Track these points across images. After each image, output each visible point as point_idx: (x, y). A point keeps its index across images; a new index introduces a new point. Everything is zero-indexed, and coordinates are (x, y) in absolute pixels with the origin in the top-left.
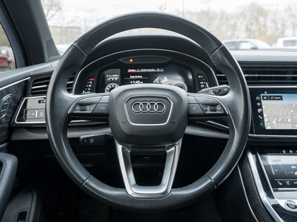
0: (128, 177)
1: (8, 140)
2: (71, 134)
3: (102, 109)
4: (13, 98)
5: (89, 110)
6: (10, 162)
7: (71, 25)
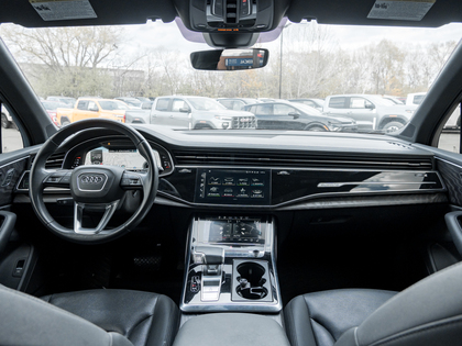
0: (77, 225)
1: (11, 202)
2: (46, 200)
3: (66, 180)
4: (16, 171)
5: (57, 180)
6: (10, 218)
7: (130, 69)
